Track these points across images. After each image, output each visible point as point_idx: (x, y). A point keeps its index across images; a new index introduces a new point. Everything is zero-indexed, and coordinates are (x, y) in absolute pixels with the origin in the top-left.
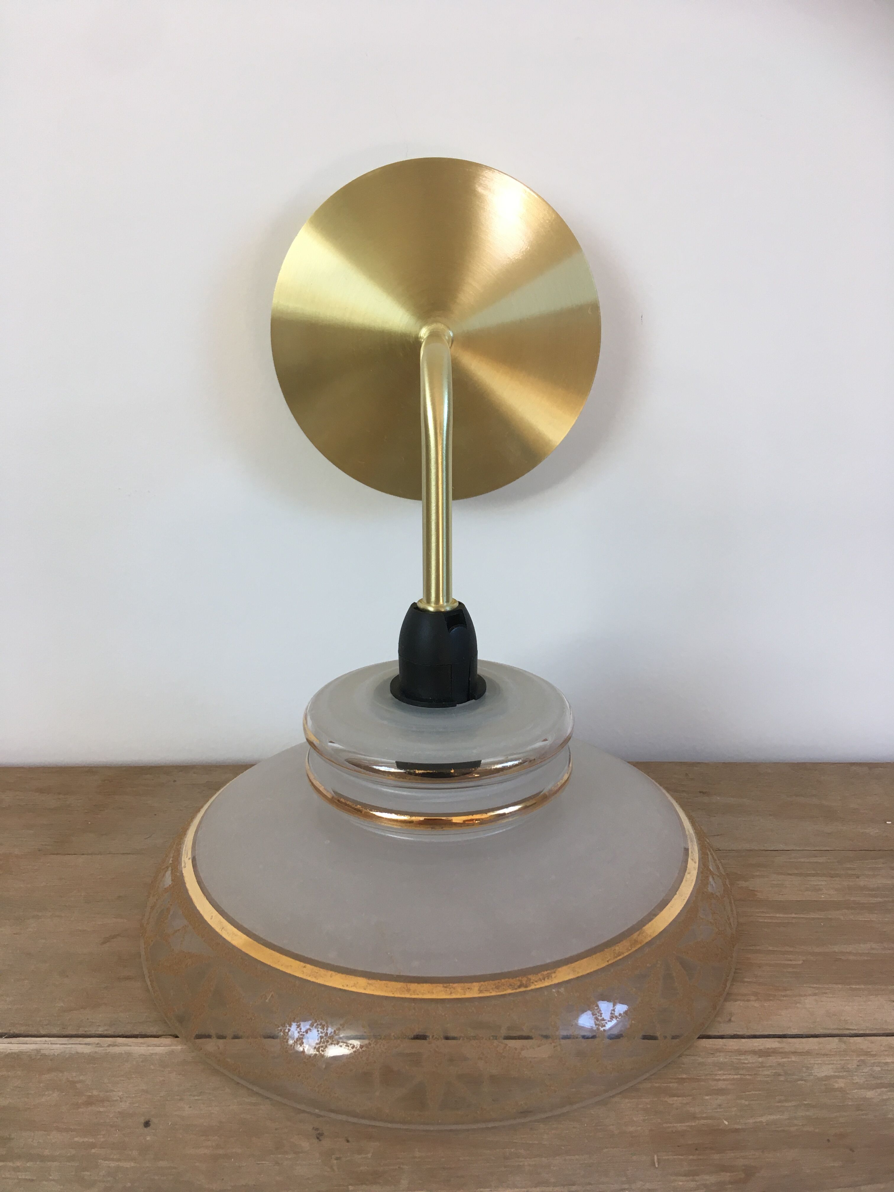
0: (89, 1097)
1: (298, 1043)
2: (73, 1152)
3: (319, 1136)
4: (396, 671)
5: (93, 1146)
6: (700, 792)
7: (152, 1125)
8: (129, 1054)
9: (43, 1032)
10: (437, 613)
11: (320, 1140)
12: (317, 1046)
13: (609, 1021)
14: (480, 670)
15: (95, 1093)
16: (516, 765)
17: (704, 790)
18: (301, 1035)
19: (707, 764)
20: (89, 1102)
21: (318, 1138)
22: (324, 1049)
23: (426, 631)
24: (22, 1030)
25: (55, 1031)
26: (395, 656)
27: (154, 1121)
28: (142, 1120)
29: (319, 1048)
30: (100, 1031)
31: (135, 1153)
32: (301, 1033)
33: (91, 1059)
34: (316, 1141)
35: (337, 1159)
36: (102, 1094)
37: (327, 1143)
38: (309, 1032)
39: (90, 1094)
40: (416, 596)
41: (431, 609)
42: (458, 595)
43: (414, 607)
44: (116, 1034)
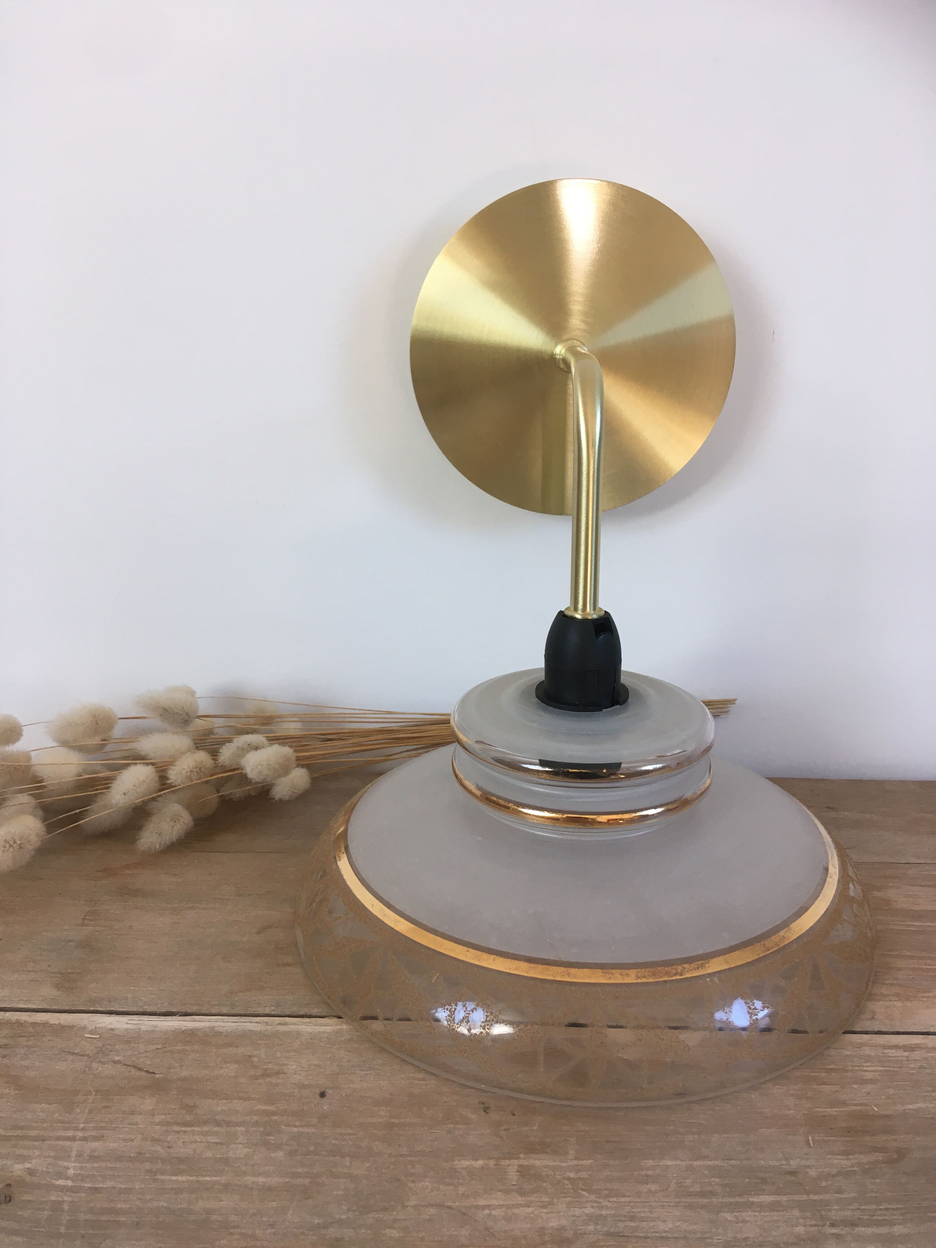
0: (266, 1070)
1: (464, 1021)
2: (256, 1118)
3: (486, 1110)
4: (542, 676)
5: (273, 1113)
6: (827, 808)
7: (328, 1096)
8: (298, 1033)
9: (213, 1011)
10: (585, 621)
11: (488, 1113)
12: (483, 1025)
13: (761, 1010)
14: (624, 680)
15: (270, 1066)
16: (659, 769)
17: (831, 806)
18: (468, 1014)
19: (832, 781)
20: (265, 1075)
21: (485, 1111)
22: (490, 1027)
23: (573, 638)
24: (194, 1009)
25: (225, 1010)
26: (539, 663)
27: (329, 1092)
28: (318, 1092)
29: (485, 1025)
30: (267, 1011)
31: (314, 1121)
32: (467, 1012)
33: (260, 1035)
34: (483, 1113)
35: (505, 1130)
36: (276, 1068)
37: (494, 1116)
38: (475, 1010)
39: (266, 1067)
40: (564, 604)
41: (579, 616)
42: (604, 605)
43: (561, 614)
44: (283, 1014)
